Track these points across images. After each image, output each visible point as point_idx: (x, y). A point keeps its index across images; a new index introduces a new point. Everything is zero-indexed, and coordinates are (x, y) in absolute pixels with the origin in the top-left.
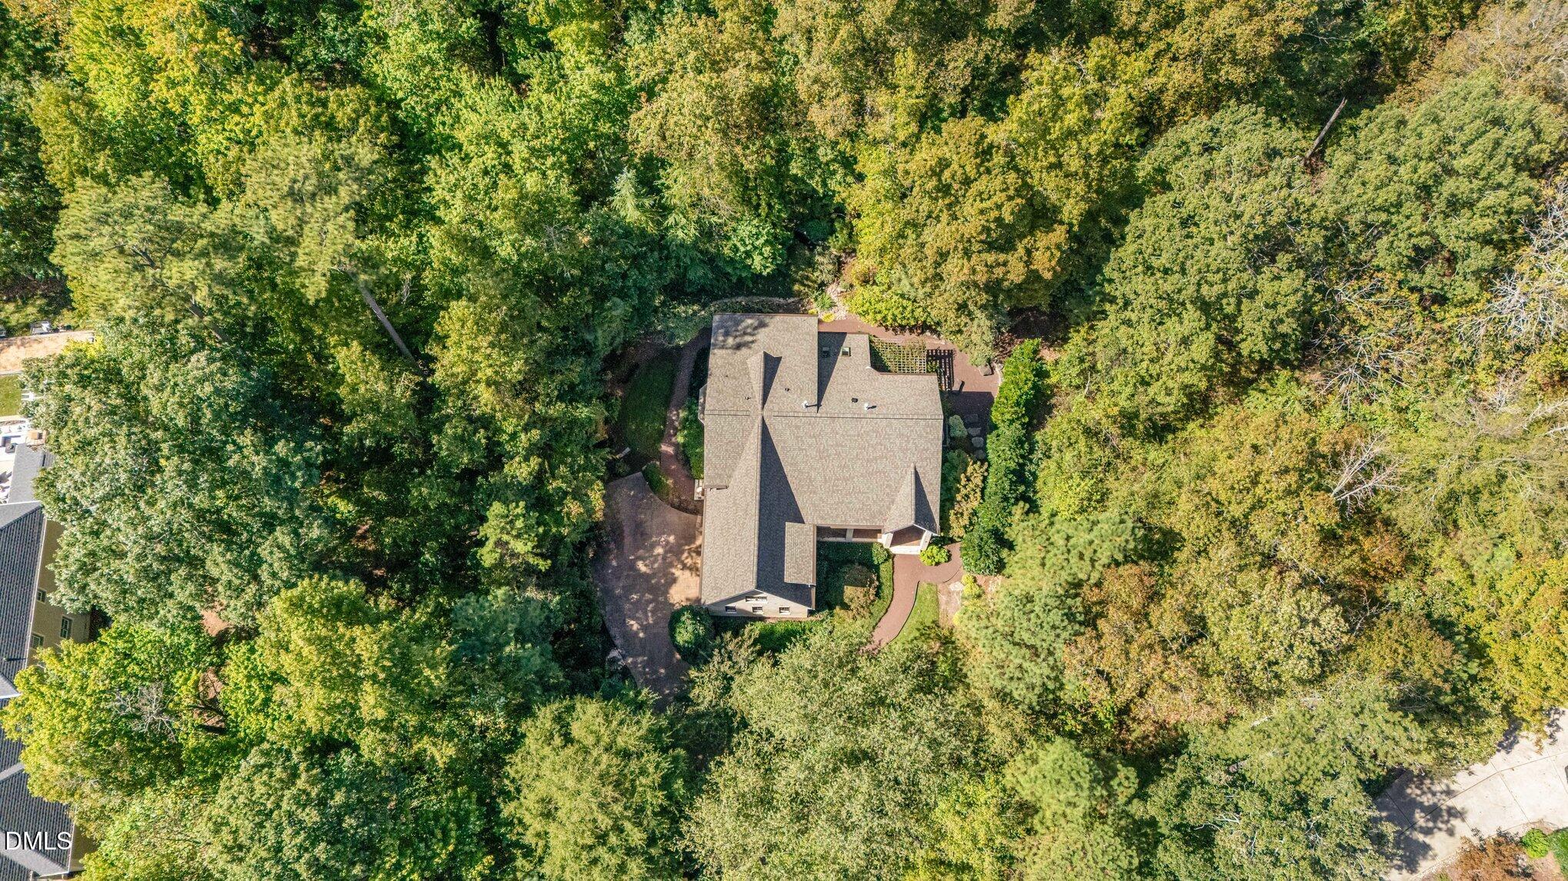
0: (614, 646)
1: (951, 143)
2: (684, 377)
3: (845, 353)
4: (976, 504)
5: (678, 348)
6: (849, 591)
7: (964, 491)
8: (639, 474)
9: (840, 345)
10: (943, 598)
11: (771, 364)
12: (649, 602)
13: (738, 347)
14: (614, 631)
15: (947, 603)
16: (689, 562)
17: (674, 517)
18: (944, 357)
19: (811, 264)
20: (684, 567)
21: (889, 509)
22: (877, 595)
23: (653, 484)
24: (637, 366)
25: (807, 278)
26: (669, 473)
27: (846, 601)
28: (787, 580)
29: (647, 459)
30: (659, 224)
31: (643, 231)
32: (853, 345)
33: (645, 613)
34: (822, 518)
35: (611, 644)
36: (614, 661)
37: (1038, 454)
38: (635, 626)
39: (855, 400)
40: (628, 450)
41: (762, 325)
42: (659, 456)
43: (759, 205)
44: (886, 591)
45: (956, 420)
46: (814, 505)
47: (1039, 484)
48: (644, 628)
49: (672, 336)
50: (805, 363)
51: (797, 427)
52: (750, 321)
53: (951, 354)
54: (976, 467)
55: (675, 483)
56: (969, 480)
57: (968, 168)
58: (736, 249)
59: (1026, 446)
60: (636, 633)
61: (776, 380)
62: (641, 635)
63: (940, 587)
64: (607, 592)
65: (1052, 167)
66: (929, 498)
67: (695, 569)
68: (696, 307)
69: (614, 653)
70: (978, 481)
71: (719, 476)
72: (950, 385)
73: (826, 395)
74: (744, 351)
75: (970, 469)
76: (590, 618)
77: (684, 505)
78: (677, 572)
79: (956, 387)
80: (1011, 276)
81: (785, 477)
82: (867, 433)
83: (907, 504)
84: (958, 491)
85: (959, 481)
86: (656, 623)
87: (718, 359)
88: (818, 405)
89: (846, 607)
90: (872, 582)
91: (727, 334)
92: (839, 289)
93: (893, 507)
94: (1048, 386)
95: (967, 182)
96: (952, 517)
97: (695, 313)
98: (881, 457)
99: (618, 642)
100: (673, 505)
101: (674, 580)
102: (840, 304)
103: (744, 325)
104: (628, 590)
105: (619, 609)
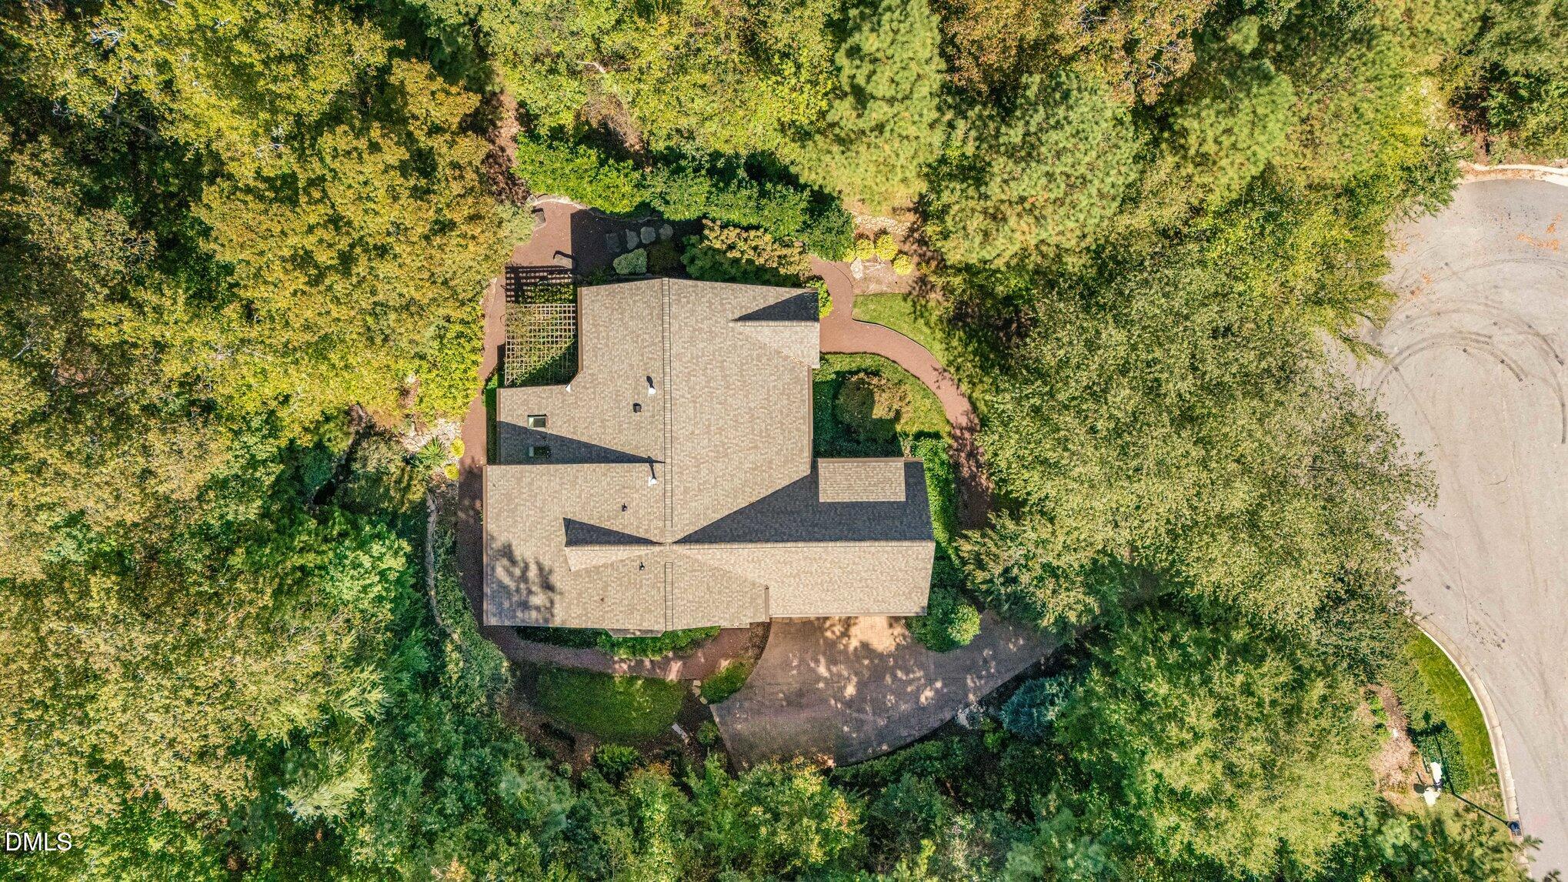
0: (953, 719)
1: (261, 245)
2: (565, 657)
3: (537, 423)
4: (768, 237)
5: (512, 670)
6: (879, 412)
7: (750, 254)
8: (713, 707)
9: (525, 430)
10: (873, 288)
11: (580, 534)
12: (894, 677)
13: (548, 587)
14: (934, 722)
15: (879, 282)
16: (838, 629)
17: (774, 653)
18: (517, 279)
19: (376, 479)
20: (845, 634)
21: (787, 358)
22: (876, 373)
23: (729, 689)
24: (545, 727)
25: (399, 481)
26: (712, 666)
27: (892, 415)
28: (903, 499)
29: (690, 698)
30: (362, 732)
31: (375, 755)
32: (523, 411)
33: (910, 682)
34: (801, 451)
35: (951, 726)
36: (972, 718)
37: (688, 148)
38: (928, 693)
39: (637, 407)
40: (676, 727)
41: (507, 552)
42: (685, 683)
43: (302, 568)
44: (868, 362)
45: (621, 264)
46: (786, 462)
47: (728, 150)
48: (930, 681)
49: (496, 678)
50: (574, 483)
51: (686, 491)
52: (500, 572)
53: (513, 270)
54: (712, 236)
55: (726, 656)
56: (731, 247)
57: (313, 219)
58: (380, 599)
59: (683, 163)
60: (937, 691)
61: (606, 525)
62: (939, 685)
63: (857, 291)
64: (881, 737)
65: (302, 71)
66: (772, 301)
67: (848, 623)
68: (449, 648)
69: (962, 718)
70: (732, 234)
71: (753, 599)
72: (562, 271)
73: (628, 450)
74: (556, 580)
75: (717, 245)
76: (930, 758)
77: (757, 640)
78: (854, 643)
79: (567, 263)
80: (477, 163)
81: (752, 505)
82: (691, 389)
83: (787, 333)
84: (750, 262)
85: (736, 261)
86: (921, 666)
87: (567, 615)
88: (650, 461)
89: (898, 414)
90: (862, 381)
91: (525, 605)
92: (412, 433)
93: (785, 352)
94: (576, 128)
95: (336, 221)
96: (792, 270)
97: (458, 648)
98: (723, 369)
99: (948, 716)
100: (758, 657)
101: (865, 646)
102: (435, 432)
103: (507, 580)
104: (879, 708)
105: (904, 719)
